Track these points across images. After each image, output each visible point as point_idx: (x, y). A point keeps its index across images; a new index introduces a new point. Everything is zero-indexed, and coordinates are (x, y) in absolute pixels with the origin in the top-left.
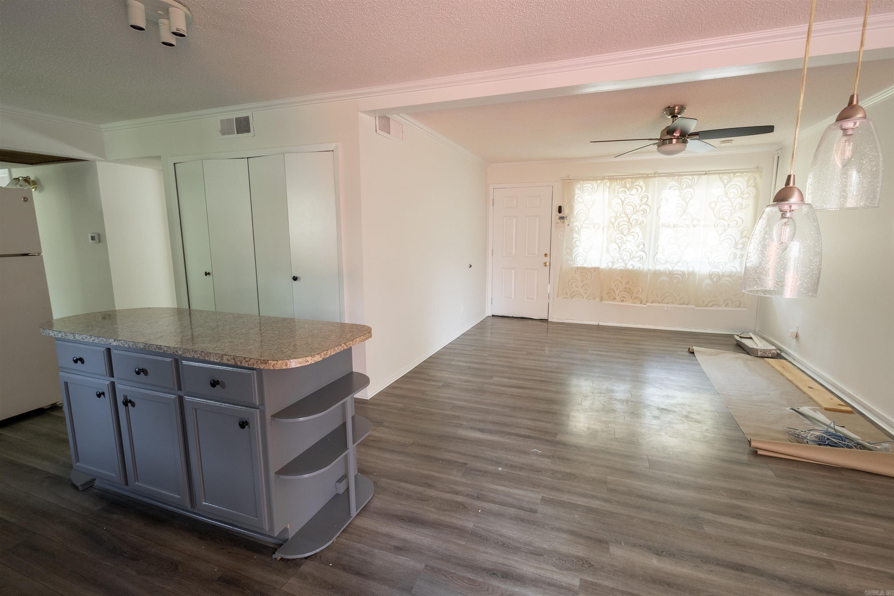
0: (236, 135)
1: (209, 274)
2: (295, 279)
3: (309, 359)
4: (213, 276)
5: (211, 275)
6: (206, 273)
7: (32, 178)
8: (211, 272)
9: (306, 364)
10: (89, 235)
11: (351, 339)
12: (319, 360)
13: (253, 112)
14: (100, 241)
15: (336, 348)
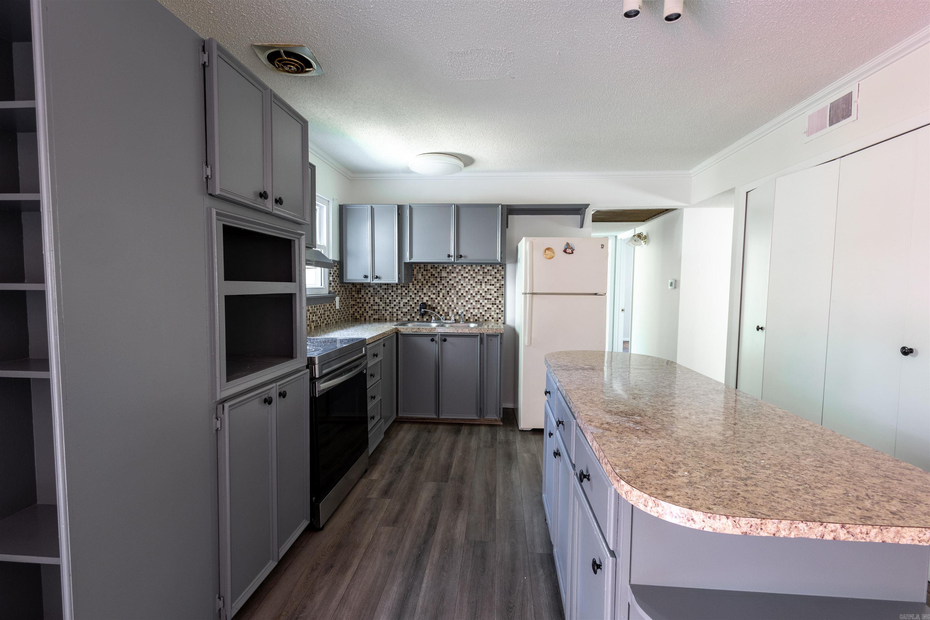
0: (829, 129)
1: (762, 328)
2: (906, 352)
3: (698, 516)
4: (766, 332)
5: (764, 331)
6: (758, 327)
7: (644, 234)
8: (764, 326)
9: (688, 525)
10: (670, 281)
11: (879, 522)
12: (727, 532)
13: (860, 83)
14: (675, 288)
15: (802, 526)
